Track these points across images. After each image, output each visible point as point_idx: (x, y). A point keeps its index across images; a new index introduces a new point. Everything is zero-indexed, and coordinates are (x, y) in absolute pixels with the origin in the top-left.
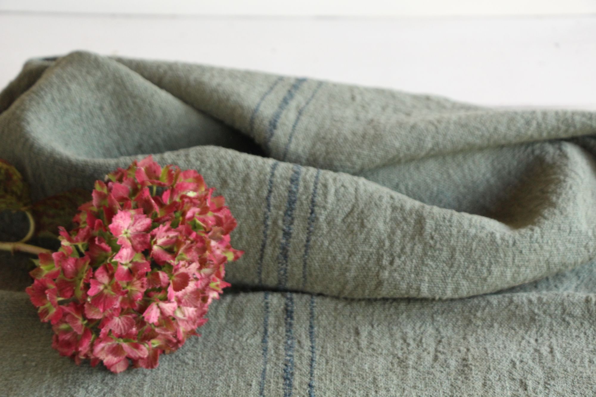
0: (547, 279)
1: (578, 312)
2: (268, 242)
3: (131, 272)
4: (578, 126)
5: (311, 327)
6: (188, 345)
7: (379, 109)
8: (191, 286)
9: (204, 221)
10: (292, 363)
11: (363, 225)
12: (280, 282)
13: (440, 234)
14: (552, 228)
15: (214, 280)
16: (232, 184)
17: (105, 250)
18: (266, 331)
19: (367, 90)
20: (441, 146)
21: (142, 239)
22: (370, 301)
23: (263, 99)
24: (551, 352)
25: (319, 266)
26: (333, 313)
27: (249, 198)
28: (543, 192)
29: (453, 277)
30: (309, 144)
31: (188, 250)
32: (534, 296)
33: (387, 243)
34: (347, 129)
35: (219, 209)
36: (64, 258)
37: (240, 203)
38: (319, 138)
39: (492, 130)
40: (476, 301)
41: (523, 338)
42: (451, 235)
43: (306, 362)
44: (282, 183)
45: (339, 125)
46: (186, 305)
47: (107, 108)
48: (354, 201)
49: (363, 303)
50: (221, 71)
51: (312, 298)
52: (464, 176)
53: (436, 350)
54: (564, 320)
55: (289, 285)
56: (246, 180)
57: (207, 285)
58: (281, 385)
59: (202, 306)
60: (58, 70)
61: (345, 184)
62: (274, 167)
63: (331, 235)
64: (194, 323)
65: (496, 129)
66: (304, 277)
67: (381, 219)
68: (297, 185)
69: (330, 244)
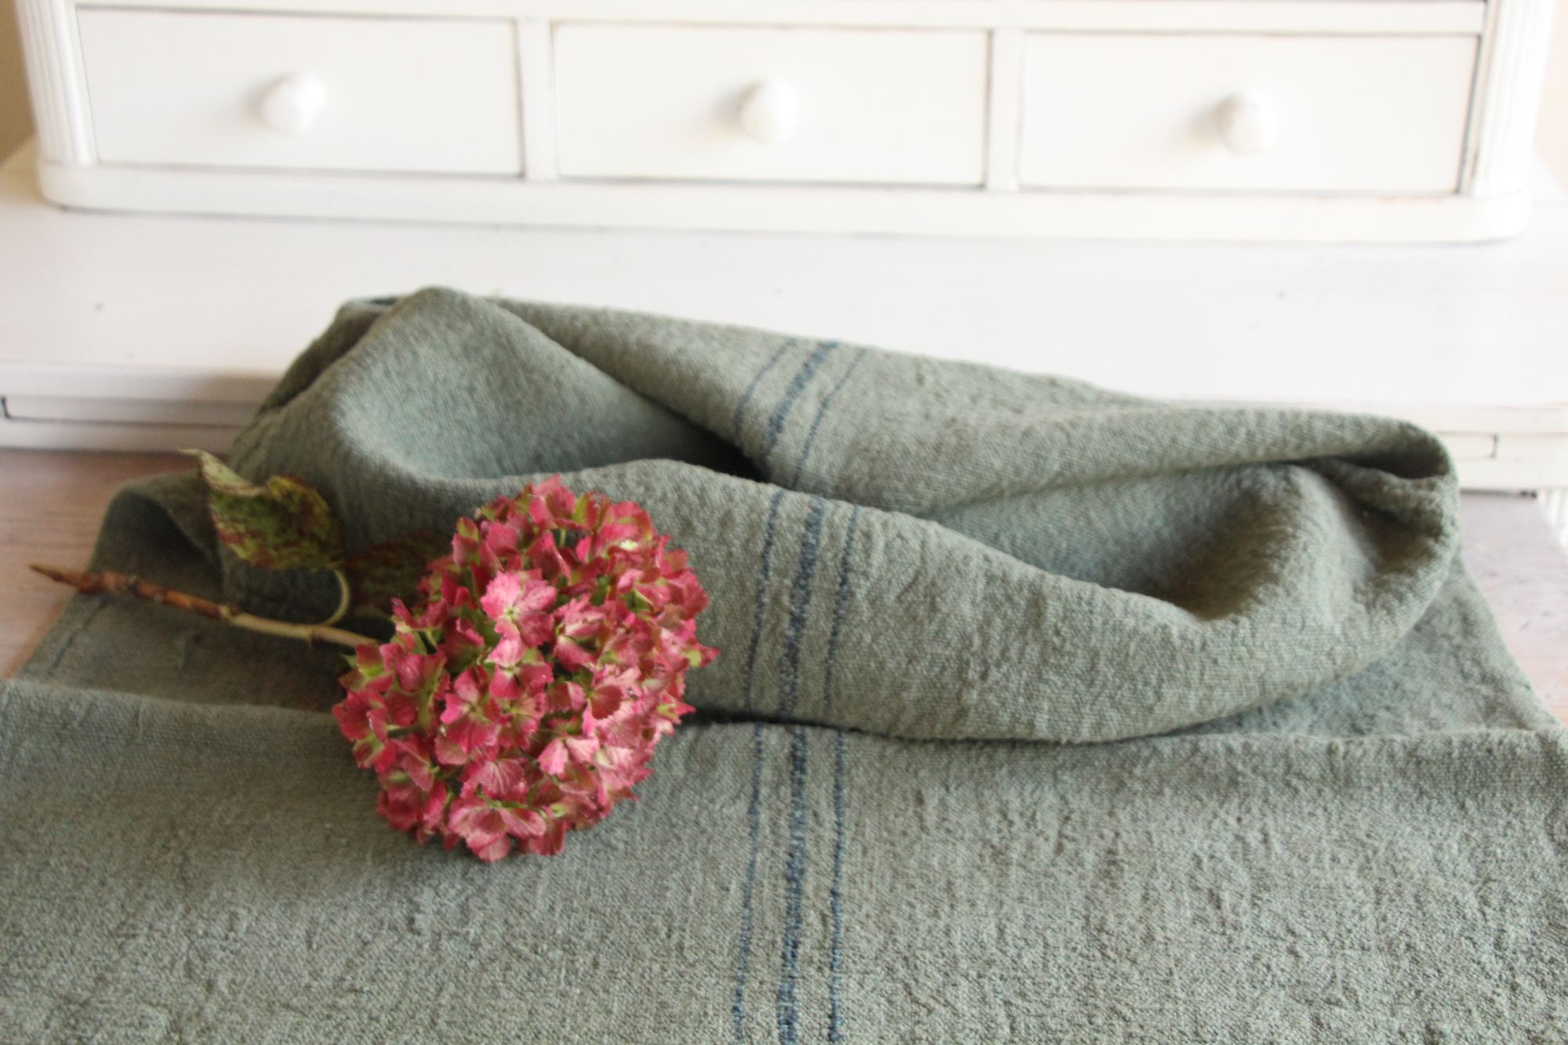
0: (1260, 710)
1: (1313, 770)
2: (763, 633)
3: (518, 683)
4: (1320, 438)
5: (838, 787)
6: (617, 814)
7: (966, 400)
8: (625, 710)
9: (649, 594)
10: (802, 851)
11: (933, 608)
12: (783, 706)
13: (1072, 627)
14: (1271, 619)
15: (666, 701)
16: (701, 529)
17: (473, 643)
18: (756, 794)
19: (944, 364)
20: (1076, 470)
21: (539, 624)
22: (944, 744)
23: (758, 377)
24: (1265, 840)
25: (854, 678)
26: (877, 765)
27: (730, 554)
28: (1256, 555)
29: (1093, 704)
30: (839, 460)
31: (620, 645)
32: (1236, 740)
33: (977, 641)
34: (907, 435)
35: (678, 574)
36: (400, 654)
37: (715, 564)
38: (857, 449)
39: (1166, 442)
40: (1133, 748)
41: (1215, 816)
42: (1091, 628)
43: (827, 850)
44: (791, 530)
45: (894, 426)
46: (615, 743)
47: (481, 387)
48: (918, 563)
49: (931, 747)
50: (686, 325)
51: (840, 735)
52: (1116, 523)
53: (1061, 835)
54: (1288, 784)
55: (798, 712)
56: (726, 521)
57: (653, 709)
58: (782, 891)
59: (643, 747)
60: (396, 321)
61: (904, 534)
62: (776, 500)
63: (875, 625)
64: (628, 775)
65: (1174, 440)
66: (827, 697)
67: (967, 597)
68: (818, 532)
69: (873, 640)
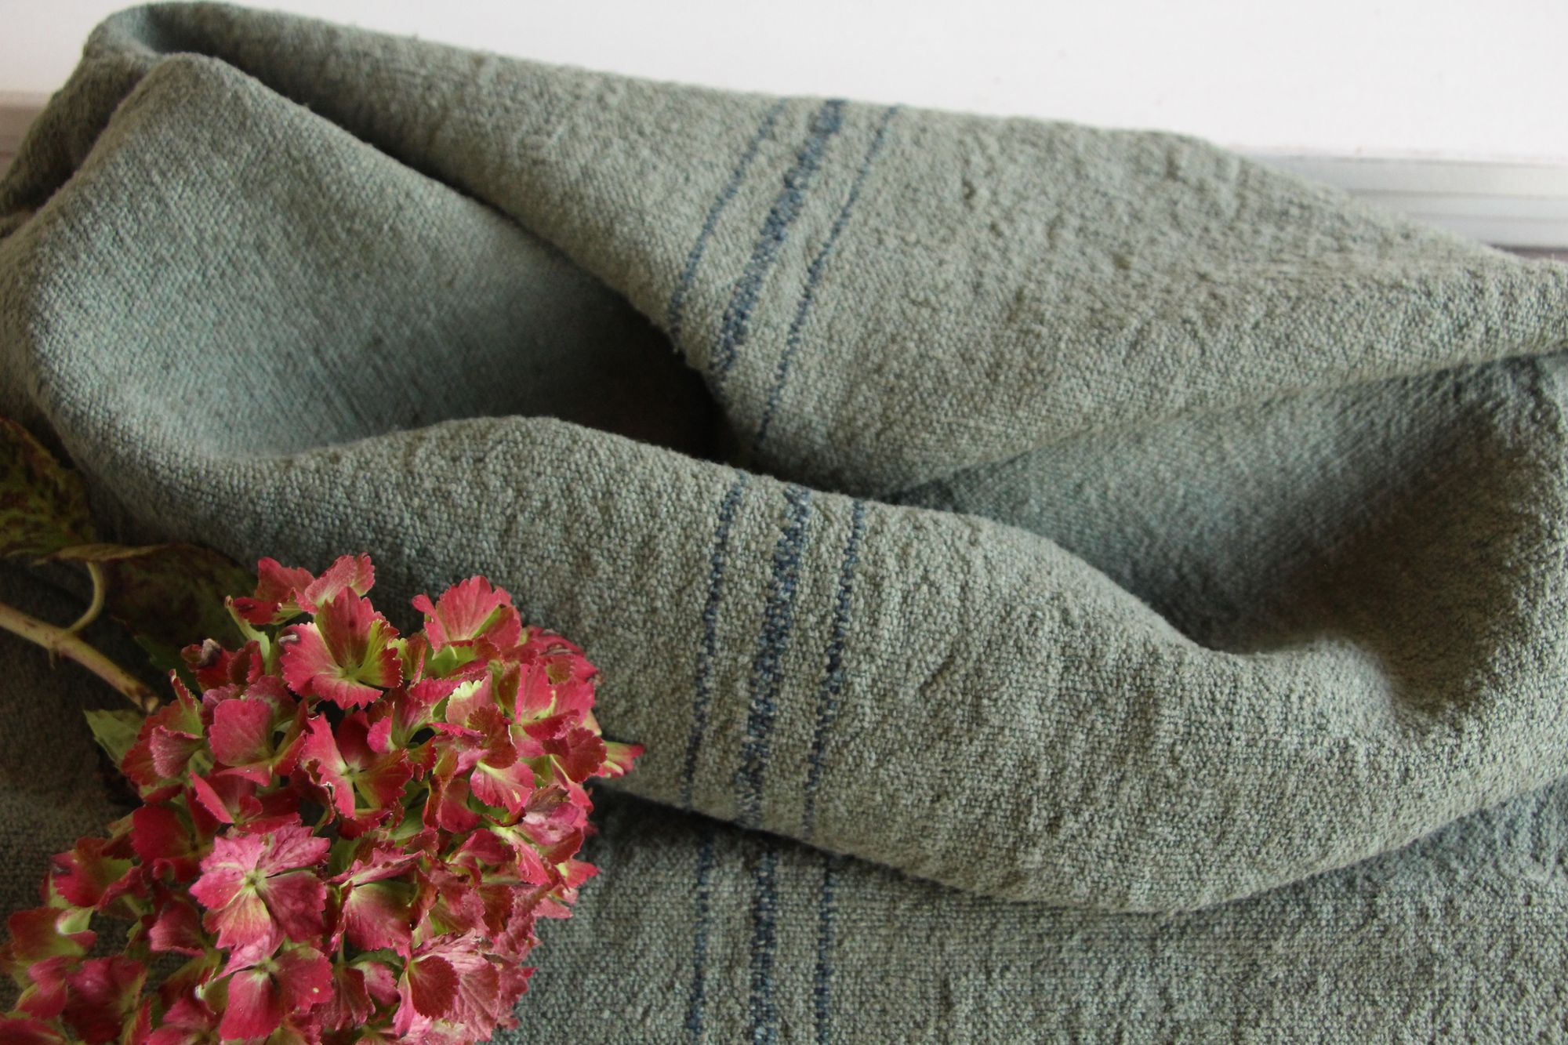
2: (708, 733)
7: (1039, 237)
11: (977, 717)
12: (742, 819)
13: (1198, 752)
14: (1512, 718)
16: (605, 568)
18: (698, 983)
23: (708, 227)
25: (849, 812)
26: (883, 931)
29: (1221, 867)
33: (1044, 770)
34: (945, 340)
37: (630, 624)
38: (864, 368)
42: (1228, 753)
44: (750, 574)
48: (955, 631)
51: (827, 878)
56: (646, 554)
62: (730, 506)
63: (884, 736)
66: (808, 824)
67: (1032, 696)
68: (793, 578)
69: (880, 763)
